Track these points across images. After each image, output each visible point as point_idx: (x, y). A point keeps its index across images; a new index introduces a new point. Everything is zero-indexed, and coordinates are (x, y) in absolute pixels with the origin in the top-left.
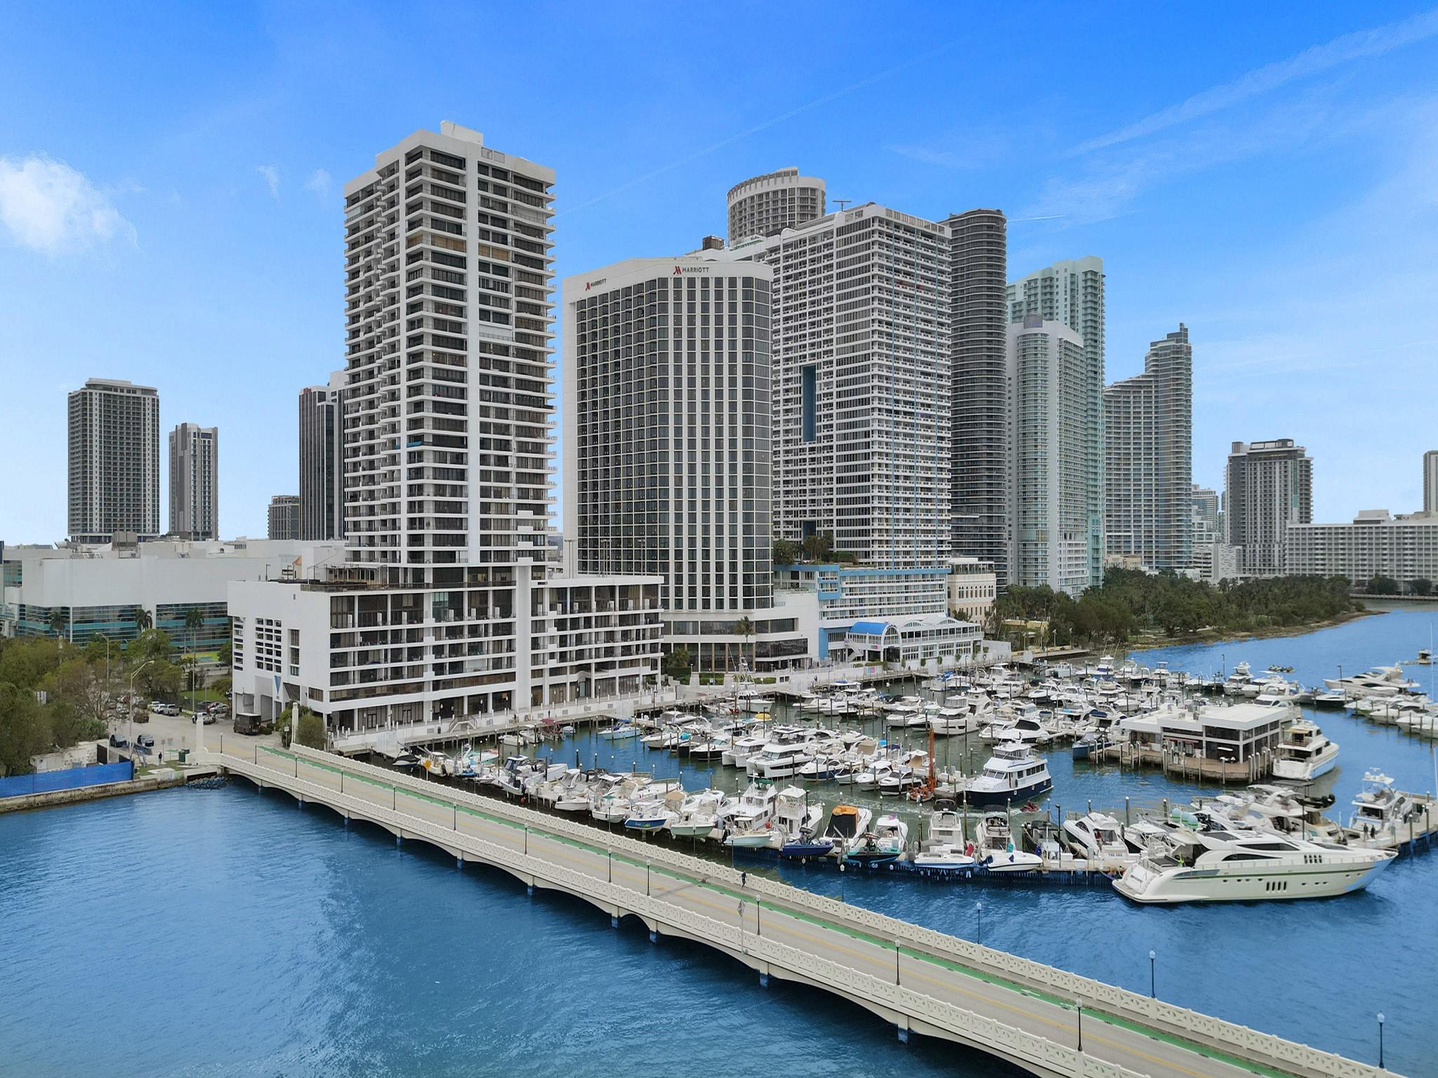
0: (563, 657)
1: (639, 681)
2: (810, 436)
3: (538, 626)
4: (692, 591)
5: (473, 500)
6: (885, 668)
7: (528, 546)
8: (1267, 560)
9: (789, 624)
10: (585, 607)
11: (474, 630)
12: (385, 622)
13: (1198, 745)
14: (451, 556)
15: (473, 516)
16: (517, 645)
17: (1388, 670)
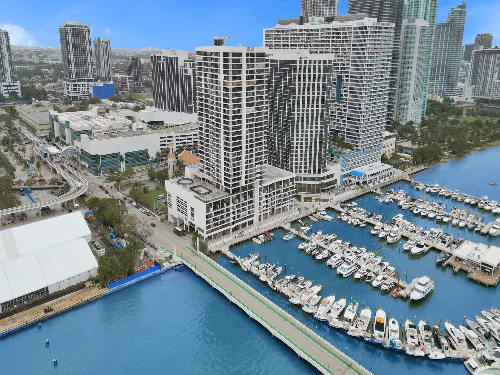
0: (267, 206)
1: (288, 207)
2: (338, 101)
3: (260, 199)
5: (244, 165)
6: (362, 188)
7: (258, 175)
9: (332, 176)
10: (273, 189)
11: (243, 204)
12: (220, 208)
13: (479, 266)
14: (237, 184)
15: (244, 170)
16: (255, 206)
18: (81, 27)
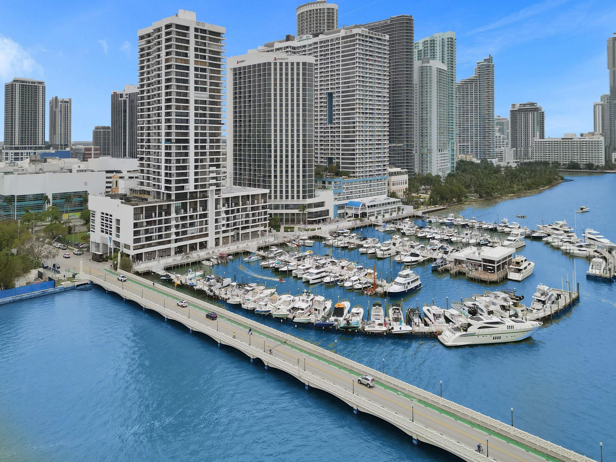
0: (228, 225)
1: (259, 233)
2: (331, 122)
3: (218, 214)
4: (281, 192)
5: (191, 164)
6: (361, 221)
7: (214, 181)
8: (526, 154)
9: (322, 204)
10: (237, 204)
11: (191, 217)
12: (155, 217)
13: (480, 266)
14: (182, 188)
15: (191, 171)
16: (209, 222)
17: (561, 223)
18: (35, 83)
